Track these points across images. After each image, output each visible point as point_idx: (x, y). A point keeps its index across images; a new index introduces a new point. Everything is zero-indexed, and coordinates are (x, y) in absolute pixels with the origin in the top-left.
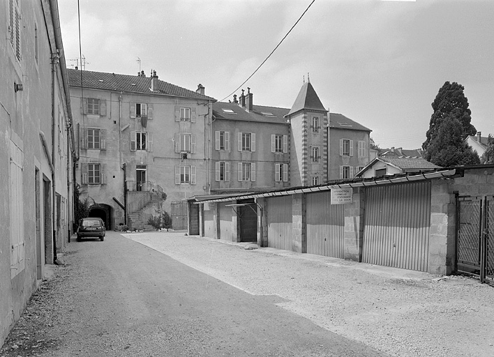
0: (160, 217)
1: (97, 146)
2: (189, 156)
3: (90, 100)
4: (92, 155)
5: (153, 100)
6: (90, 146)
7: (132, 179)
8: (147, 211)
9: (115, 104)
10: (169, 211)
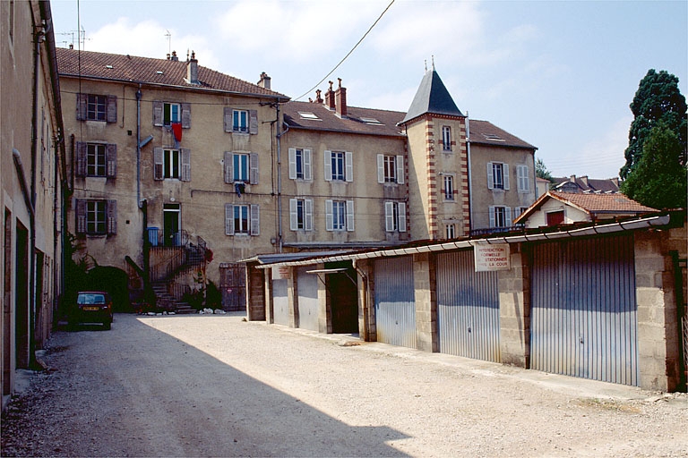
0: (202, 290)
1: (102, 173)
2: (248, 188)
3: (91, 97)
4: (95, 186)
5: (190, 98)
6: (91, 174)
7: (158, 224)
8: (180, 280)
9: (131, 103)
10: (216, 278)
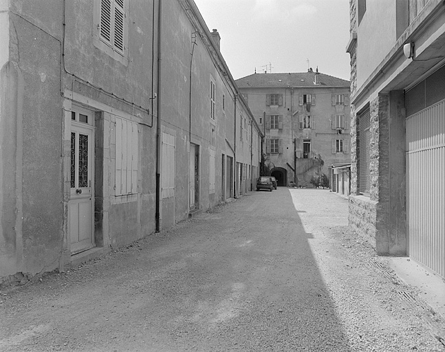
0: (319, 178)
1: (277, 127)
2: (343, 131)
3: (272, 96)
4: (273, 133)
5: (316, 91)
6: (272, 127)
7: (300, 149)
8: (309, 173)
9: (289, 96)
10: (327, 174)
